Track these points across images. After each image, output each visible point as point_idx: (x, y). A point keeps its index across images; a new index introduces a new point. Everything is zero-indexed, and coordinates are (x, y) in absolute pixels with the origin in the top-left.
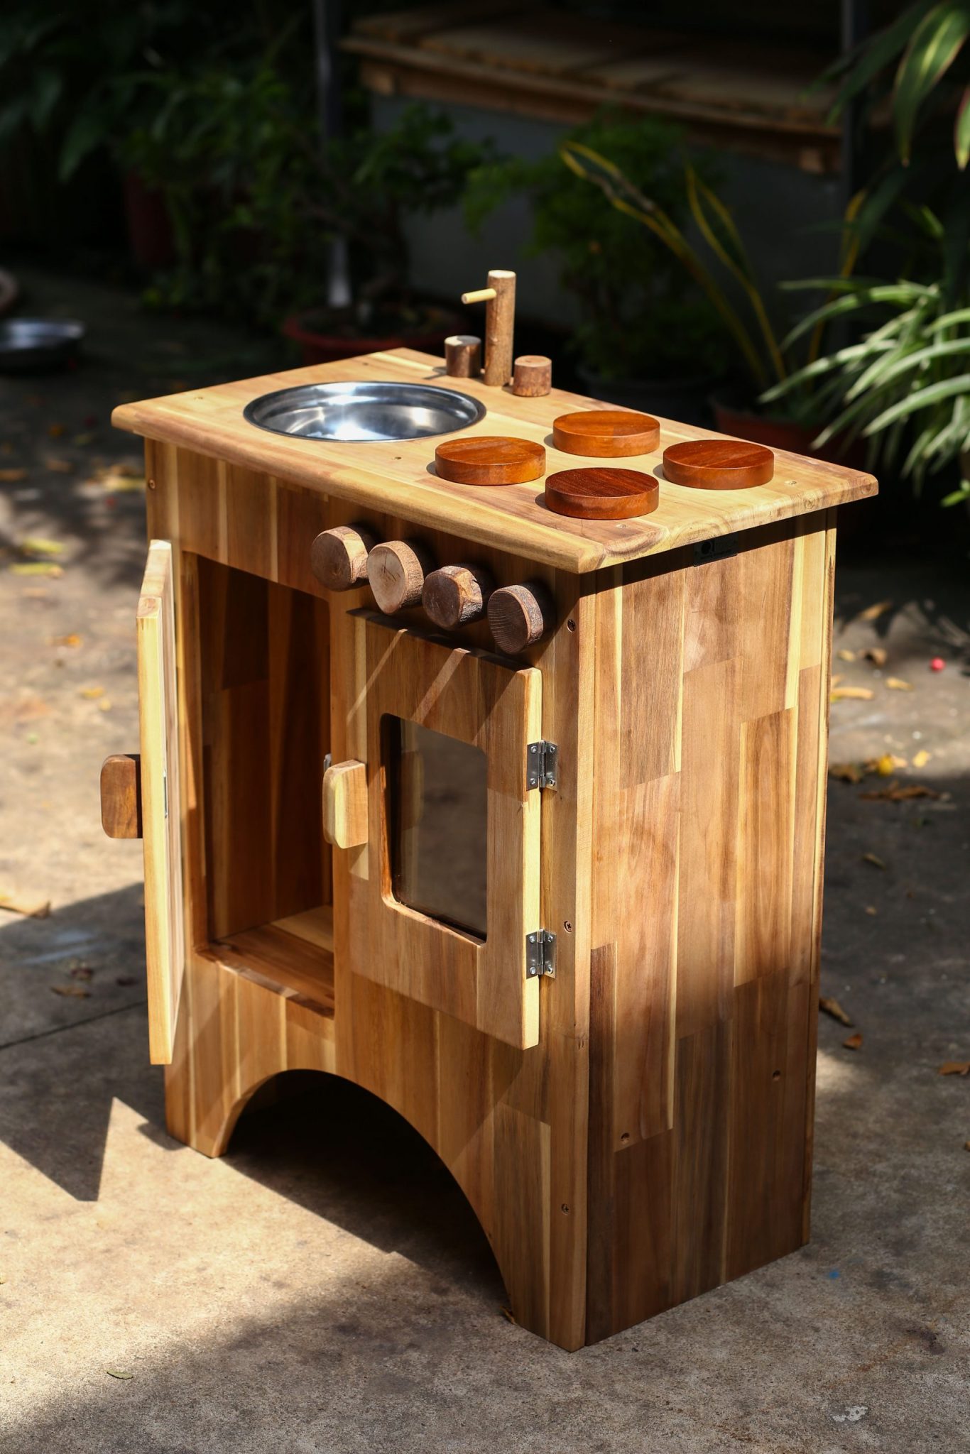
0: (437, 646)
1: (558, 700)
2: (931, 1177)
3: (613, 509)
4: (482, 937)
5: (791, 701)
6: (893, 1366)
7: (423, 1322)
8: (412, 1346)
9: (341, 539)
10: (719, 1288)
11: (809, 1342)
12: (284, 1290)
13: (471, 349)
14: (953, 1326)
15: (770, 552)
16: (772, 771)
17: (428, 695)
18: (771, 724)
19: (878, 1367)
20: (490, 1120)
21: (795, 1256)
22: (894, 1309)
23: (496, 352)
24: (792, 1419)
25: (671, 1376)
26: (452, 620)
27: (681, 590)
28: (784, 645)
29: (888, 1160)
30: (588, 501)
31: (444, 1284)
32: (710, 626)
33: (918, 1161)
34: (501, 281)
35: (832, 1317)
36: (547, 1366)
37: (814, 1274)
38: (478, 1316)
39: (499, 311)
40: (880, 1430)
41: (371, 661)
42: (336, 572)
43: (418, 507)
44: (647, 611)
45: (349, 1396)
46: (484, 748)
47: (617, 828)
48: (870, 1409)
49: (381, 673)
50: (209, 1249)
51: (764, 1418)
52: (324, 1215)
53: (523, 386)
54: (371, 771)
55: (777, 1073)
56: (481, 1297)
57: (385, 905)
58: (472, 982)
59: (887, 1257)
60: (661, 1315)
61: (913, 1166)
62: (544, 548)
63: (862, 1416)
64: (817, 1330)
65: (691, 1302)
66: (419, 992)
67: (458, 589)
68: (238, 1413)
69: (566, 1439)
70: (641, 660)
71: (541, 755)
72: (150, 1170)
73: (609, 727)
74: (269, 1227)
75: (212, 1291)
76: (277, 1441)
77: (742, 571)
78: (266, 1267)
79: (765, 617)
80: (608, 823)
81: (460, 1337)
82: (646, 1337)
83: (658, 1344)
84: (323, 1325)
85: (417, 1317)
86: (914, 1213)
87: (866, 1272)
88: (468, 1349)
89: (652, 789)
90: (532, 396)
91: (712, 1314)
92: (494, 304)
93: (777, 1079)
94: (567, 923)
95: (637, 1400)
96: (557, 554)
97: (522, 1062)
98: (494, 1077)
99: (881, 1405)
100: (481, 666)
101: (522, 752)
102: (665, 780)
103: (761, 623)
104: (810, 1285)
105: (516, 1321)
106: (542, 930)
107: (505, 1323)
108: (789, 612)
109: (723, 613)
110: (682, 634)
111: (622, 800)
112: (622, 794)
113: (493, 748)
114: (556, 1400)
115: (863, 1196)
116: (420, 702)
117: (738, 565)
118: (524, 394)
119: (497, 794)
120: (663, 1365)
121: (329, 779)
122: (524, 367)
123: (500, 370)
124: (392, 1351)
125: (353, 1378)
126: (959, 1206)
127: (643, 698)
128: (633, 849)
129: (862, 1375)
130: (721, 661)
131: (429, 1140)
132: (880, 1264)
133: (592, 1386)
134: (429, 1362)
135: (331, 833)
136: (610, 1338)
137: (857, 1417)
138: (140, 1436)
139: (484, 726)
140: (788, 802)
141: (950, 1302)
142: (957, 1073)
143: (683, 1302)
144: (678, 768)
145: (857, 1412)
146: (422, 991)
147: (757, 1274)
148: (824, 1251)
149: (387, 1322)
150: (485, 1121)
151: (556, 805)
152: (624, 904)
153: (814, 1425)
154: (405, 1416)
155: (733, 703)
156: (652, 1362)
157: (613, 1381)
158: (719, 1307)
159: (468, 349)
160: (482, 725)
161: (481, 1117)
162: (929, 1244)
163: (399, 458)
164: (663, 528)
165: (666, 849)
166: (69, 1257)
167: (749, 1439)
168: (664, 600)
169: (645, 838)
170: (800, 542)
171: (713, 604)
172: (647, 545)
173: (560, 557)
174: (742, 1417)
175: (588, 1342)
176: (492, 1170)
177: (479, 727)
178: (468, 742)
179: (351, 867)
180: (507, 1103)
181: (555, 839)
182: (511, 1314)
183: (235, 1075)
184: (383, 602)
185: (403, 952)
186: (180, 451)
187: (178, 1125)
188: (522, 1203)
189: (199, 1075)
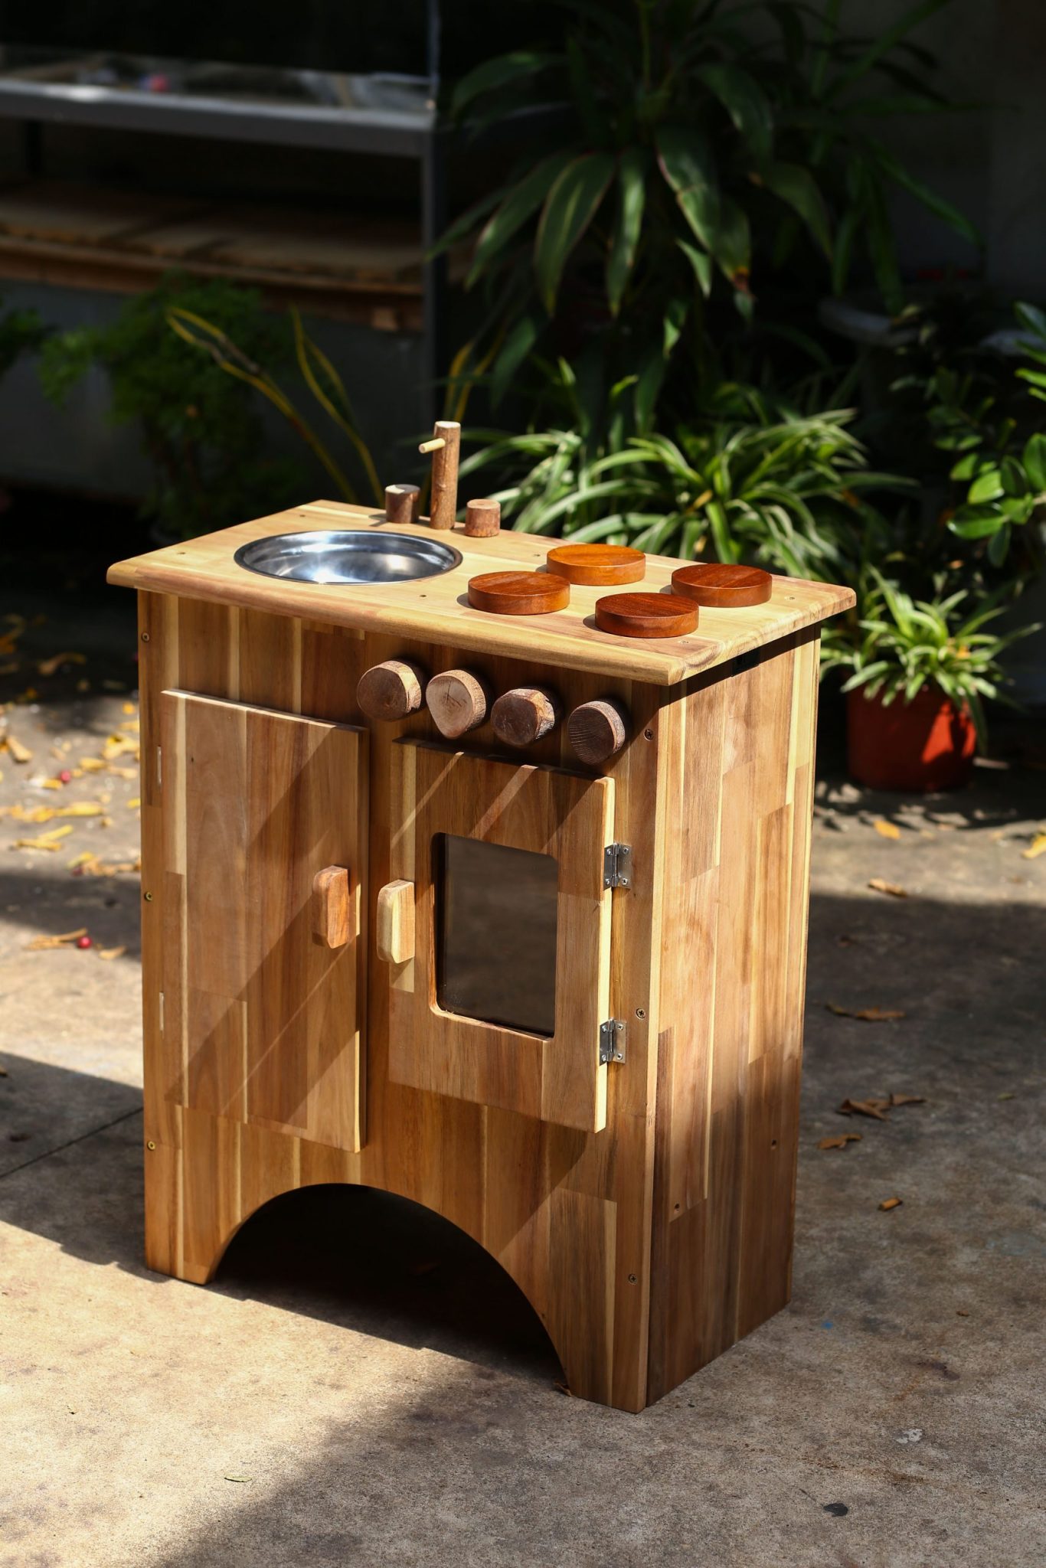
0: (501, 764)
1: (632, 803)
2: (863, 1236)
3: (671, 628)
4: (549, 1034)
5: (790, 799)
6: (922, 1393)
7: (488, 1403)
8: (489, 1424)
9: (396, 672)
10: (734, 1346)
11: (839, 1382)
12: (344, 1391)
13: (413, 497)
14: (955, 1356)
15: (779, 660)
16: (776, 864)
17: (489, 812)
18: (777, 819)
19: (911, 1396)
20: (547, 1205)
21: (784, 1313)
22: (896, 1347)
23: (444, 497)
24: (862, 1446)
25: (736, 1423)
26: (528, 739)
27: (723, 698)
28: (786, 746)
29: (818, 1225)
30: (648, 622)
31: (486, 1370)
32: (740, 728)
33: (845, 1224)
34: (450, 431)
35: (846, 1359)
36: (622, 1428)
37: (810, 1326)
38: (534, 1392)
39: (447, 459)
40: (941, 1446)
41: (422, 785)
42: (388, 704)
43: (482, 637)
44: (701, 719)
45: (460, 1472)
46: (555, 855)
47: (678, 919)
48: (924, 1430)
49: (435, 794)
50: (250, 1363)
51: (837, 1448)
52: (338, 1324)
53: (478, 527)
54: (420, 889)
55: (774, 1143)
56: (527, 1377)
57: (434, 1014)
58: (537, 1076)
59: (865, 1306)
60: (696, 1374)
61: (842, 1228)
62: (628, 665)
63: (920, 1436)
64: (840, 1372)
65: (716, 1361)
66: (473, 1092)
67: (535, 708)
68: (368, 1498)
69: (676, 1484)
70: (697, 764)
71: (614, 857)
72: (151, 1301)
73: (675, 827)
74: (294, 1339)
75: (277, 1399)
76: (419, 1517)
77: (762, 680)
78: (316, 1372)
79: (775, 721)
80: (672, 916)
81: (529, 1412)
82: (694, 1394)
83: (708, 1398)
84: (398, 1416)
85: (480, 1400)
86: (866, 1268)
87: (853, 1320)
88: (543, 1421)
89: (701, 881)
90: (487, 537)
91: (741, 1369)
92: (443, 453)
93: (774, 1148)
94: (640, 1010)
95: (719, 1447)
96: (645, 670)
97: (584, 1146)
98: (551, 1165)
99: (931, 1426)
100: (552, 779)
101: (599, 855)
102: (709, 873)
103: (773, 726)
104: (811, 1336)
105: (573, 1394)
106: (611, 1020)
107: (562, 1396)
108: (790, 715)
109: (748, 720)
110: (723, 739)
111: (682, 893)
112: (682, 888)
113: (565, 855)
114: (647, 1454)
115: (813, 1258)
116: (480, 818)
117: (759, 675)
118: (479, 535)
119: (569, 896)
120: (723, 1415)
121: (384, 899)
122: (478, 509)
123: (448, 514)
124: (475, 1431)
125: (454, 1457)
126: (902, 1257)
127: (697, 798)
128: (687, 937)
129: (901, 1404)
130: (746, 762)
131: (472, 1234)
132: (862, 1312)
133: (672, 1440)
134: (514, 1436)
135: (386, 949)
136: (663, 1398)
137: (917, 1438)
138: (291, 1528)
139: (555, 835)
140: (786, 890)
141: (941, 1336)
142: (836, 1147)
143: (710, 1362)
144: (717, 862)
145: (915, 1434)
146: (476, 1091)
147: (760, 1332)
148: (808, 1307)
149: (456, 1408)
150: (540, 1208)
151: (629, 902)
152: (681, 990)
153: (884, 1448)
154: (521, 1483)
155: (753, 801)
156: (712, 1413)
157: (688, 1433)
158: (743, 1362)
159: (411, 496)
160: (553, 834)
161: (535, 1204)
162: (894, 1291)
163: (424, 596)
164: (721, 642)
165: (708, 938)
166: (124, 1383)
167: (836, 1467)
168: (712, 708)
169: (695, 927)
170: (798, 650)
171: (743, 710)
172: (712, 658)
173: (648, 671)
174: (818, 1449)
175: (648, 1405)
176: (548, 1254)
177: (549, 836)
178: (536, 851)
179: (393, 982)
180: (567, 1188)
181: (627, 933)
182: (567, 1387)
183: (234, 1200)
184: (446, 727)
185: (454, 1056)
186: (183, 602)
187: (161, 1257)
188: (582, 1280)
189: (189, 1205)
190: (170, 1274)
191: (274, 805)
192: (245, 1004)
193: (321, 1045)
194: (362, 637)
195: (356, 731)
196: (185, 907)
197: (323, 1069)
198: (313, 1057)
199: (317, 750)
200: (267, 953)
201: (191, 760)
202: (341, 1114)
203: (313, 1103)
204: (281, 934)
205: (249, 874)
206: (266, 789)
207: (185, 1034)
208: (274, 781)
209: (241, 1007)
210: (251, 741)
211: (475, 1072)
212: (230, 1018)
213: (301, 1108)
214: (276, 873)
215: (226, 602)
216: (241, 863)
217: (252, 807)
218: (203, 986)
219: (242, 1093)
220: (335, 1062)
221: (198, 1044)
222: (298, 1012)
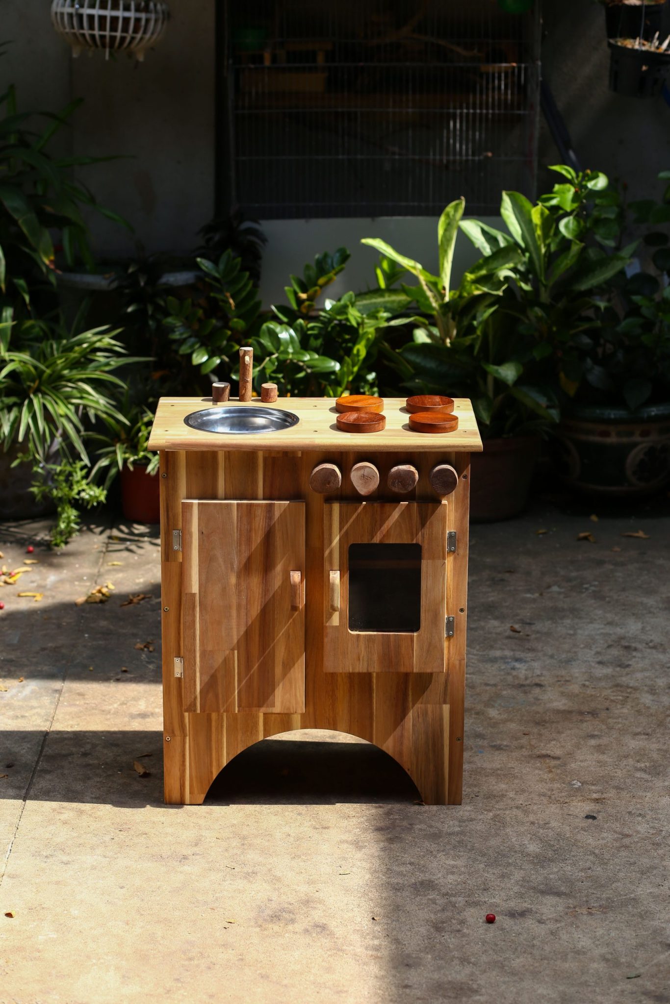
0: (389, 504)
1: (456, 511)
3: (455, 426)
4: (417, 630)
6: (556, 767)
7: (397, 817)
8: (410, 825)
9: (333, 468)
11: (519, 772)
13: (229, 388)
14: (547, 750)
17: (382, 528)
19: (553, 769)
20: (410, 714)
22: (519, 753)
23: (247, 386)
24: (564, 792)
25: (504, 797)
26: (410, 488)
31: (375, 805)
34: (249, 352)
35: (508, 763)
38: (408, 808)
40: (592, 784)
41: (343, 522)
42: (329, 485)
45: (429, 845)
46: (420, 543)
49: (350, 526)
50: (274, 829)
51: (556, 796)
54: (342, 573)
56: (396, 803)
57: (351, 634)
58: (411, 652)
59: (484, 741)
63: (580, 783)
64: (513, 768)
66: (374, 667)
67: (414, 473)
68: (409, 865)
69: (518, 826)
71: (448, 538)
74: (276, 815)
76: (441, 866)
81: (419, 816)
82: (471, 791)
83: (479, 791)
85: (391, 817)
87: (488, 747)
88: (429, 817)
91: (473, 777)
94: (462, 609)
95: (512, 808)
97: (431, 681)
98: (412, 695)
99: (578, 778)
100: (418, 506)
101: (445, 537)
105: (427, 804)
107: (422, 806)
113: (426, 542)
114: (489, 818)
116: (377, 532)
118: (270, 401)
119: (429, 561)
120: (494, 796)
123: (249, 393)
124: (409, 828)
125: (417, 840)
129: (554, 773)
132: (486, 743)
133: (490, 810)
134: (427, 826)
139: (420, 533)
141: (530, 745)
145: (577, 783)
146: (376, 666)
150: (406, 717)
151: (455, 559)
153: (573, 791)
154: (459, 842)
156: (490, 796)
157: (492, 806)
158: (470, 774)
161: (404, 716)
163: (316, 431)
166: (235, 851)
167: (566, 802)
174: (550, 798)
175: (460, 800)
176: (411, 738)
177: (417, 534)
178: (410, 542)
179: (327, 622)
180: (422, 703)
181: (454, 574)
182: (422, 801)
183: (222, 755)
184: (363, 490)
185: (363, 653)
186: (188, 453)
187: (176, 796)
188: (430, 747)
189: (193, 764)
190: (180, 804)
191: (253, 548)
192: (236, 652)
193: (283, 663)
194: (300, 455)
195: (303, 502)
196: (198, 609)
197: (284, 675)
198: (278, 670)
199: (281, 515)
200: (250, 623)
201: (201, 533)
202: (296, 695)
203: (279, 693)
204: (259, 611)
205: (238, 584)
206: (249, 541)
207: (198, 674)
208: (254, 535)
209: (233, 654)
210: (240, 518)
211: (375, 657)
212: (227, 662)
213: (271, 698)
214: (255, 581)
215: (216, 449)
216: (233, 580)
217: (240, 551)
218: (210, 648)
219: (234, 697)
220: (292, 670)
221: (206, 678)
222: (269, 649)
